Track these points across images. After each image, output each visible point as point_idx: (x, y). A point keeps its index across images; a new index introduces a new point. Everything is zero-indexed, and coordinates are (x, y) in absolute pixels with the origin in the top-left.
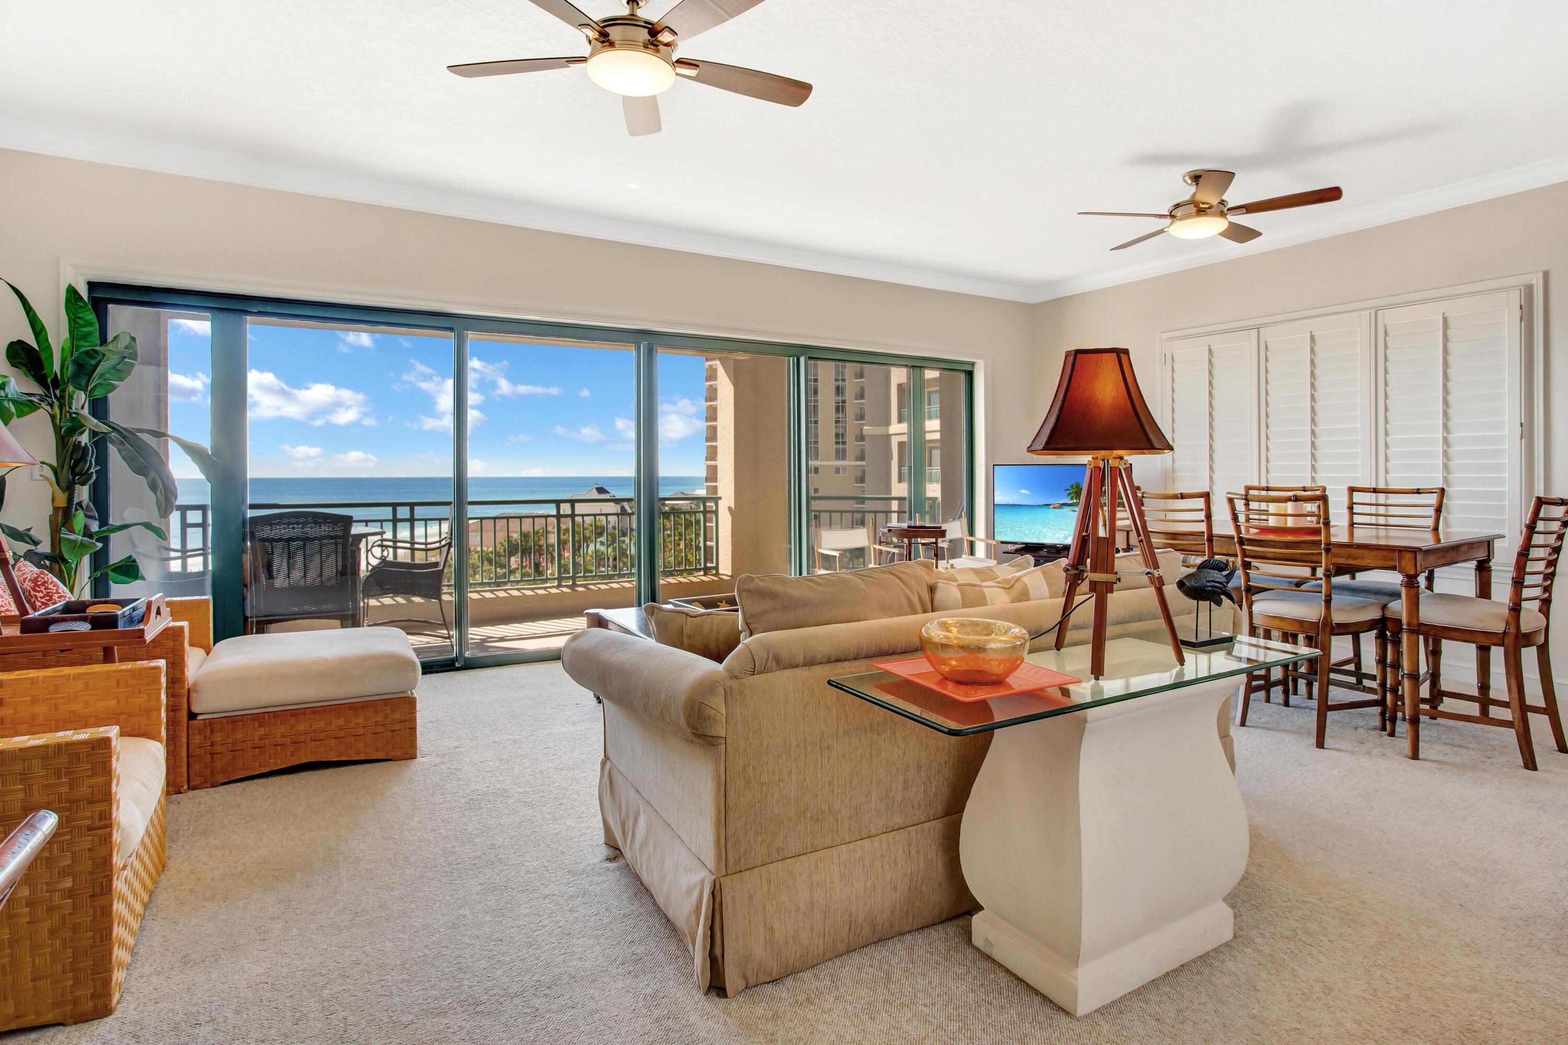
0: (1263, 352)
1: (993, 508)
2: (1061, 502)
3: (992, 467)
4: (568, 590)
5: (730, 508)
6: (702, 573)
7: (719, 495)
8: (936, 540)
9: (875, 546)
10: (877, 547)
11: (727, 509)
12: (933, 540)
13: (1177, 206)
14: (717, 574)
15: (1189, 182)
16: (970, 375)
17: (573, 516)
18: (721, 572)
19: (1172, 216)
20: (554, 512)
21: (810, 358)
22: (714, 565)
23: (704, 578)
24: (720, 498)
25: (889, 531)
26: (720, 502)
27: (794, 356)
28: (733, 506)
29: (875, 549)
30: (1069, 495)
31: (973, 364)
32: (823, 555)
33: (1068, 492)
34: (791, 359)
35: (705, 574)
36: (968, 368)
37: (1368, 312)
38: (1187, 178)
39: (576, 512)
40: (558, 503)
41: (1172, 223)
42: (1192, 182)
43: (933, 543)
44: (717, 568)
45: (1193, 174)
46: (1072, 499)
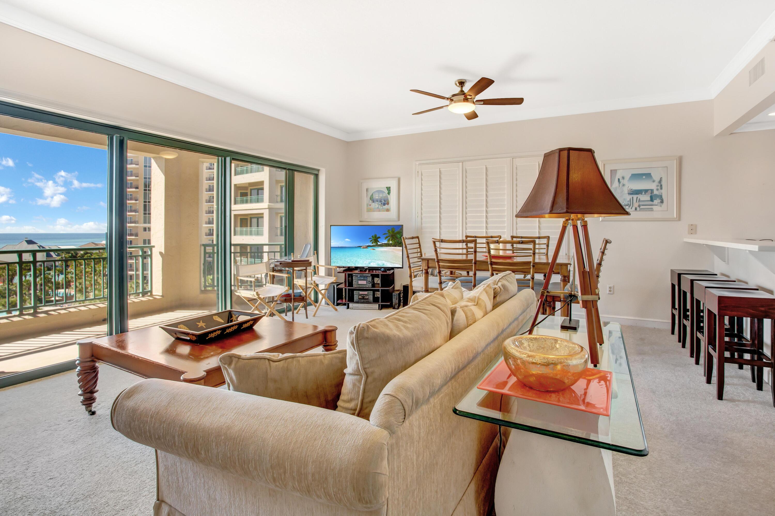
0: (465, 172)
1: (330, 249)
2: (367, 245)
3: (329, 226)
4: (30, 317)
5: (161, 253)
6: (141, 295)
7: (152, 244)
8: (306, 268)
9: (270, 273)
10: (272, 273)
11: (159, 253)
12: (305, 268)
13: (454, 95)
14: (151, 295)
15: (458, 85)
16: (317, 176)
17: (35, 262)
18: (154, 293)
19: (452, 100)
20: (17, 260)
21: (234, 159)
22: (150, 289)
23: (143, 299)
24: (154, 247)
25: (281, 263)
26: (153, 249)
27: (222, 156)
28: (163, 252)
29: (270, 274)
30: (371, 241)
31: (318, 170)
32: (241, 280)
33: (371, 240)
34: (220, 158)
35: (143, 296)
36: (316, 173)
37: (509, 159)
38: (457, 83)
39: (38, 259)
40: (20, 253)
41: (450, 104)
42: (459, 85)
43: (304, 270)
44: (151, 292)
45: (460, 81)
46: (373, 243)
